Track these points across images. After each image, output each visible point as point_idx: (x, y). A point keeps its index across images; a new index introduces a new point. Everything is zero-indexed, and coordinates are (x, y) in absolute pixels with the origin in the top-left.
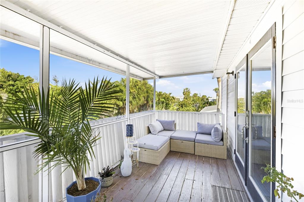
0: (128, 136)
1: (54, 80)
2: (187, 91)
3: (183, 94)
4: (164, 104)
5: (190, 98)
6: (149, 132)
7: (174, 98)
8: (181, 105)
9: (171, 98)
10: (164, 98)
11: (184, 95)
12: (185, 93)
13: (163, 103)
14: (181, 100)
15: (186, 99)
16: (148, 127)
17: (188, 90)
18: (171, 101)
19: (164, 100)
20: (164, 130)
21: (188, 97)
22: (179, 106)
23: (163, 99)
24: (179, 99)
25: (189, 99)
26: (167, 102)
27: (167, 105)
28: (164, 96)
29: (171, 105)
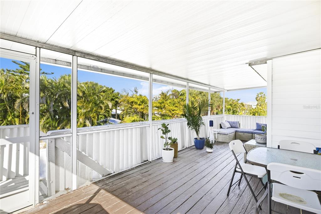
0: (210, 126)
1: (135, 91)
2: (261, 96)
3: (256, 99)
4: (231, 112)
5: (266, 104)
6: (221, 127)
7: (243, 105)
8: (253, 113)
9: (240, 105)
10: (231, 105)
11: (257, 101)
12: (258, 99)
13: (229, 110)
14: (254, 107)
15: (260, 105)
16: (220, 124)
17: (263, 94)
18: (240, 109)
19: (231, 108)
20: (231, 127)
21: (263, 103)
22: (250, 114)
23: (229, 106)
24: (251, 105)
25: (264, 106)
26: (235, 109)
27: (234, 112)
28: (231, 102)
29: (239, 112)
